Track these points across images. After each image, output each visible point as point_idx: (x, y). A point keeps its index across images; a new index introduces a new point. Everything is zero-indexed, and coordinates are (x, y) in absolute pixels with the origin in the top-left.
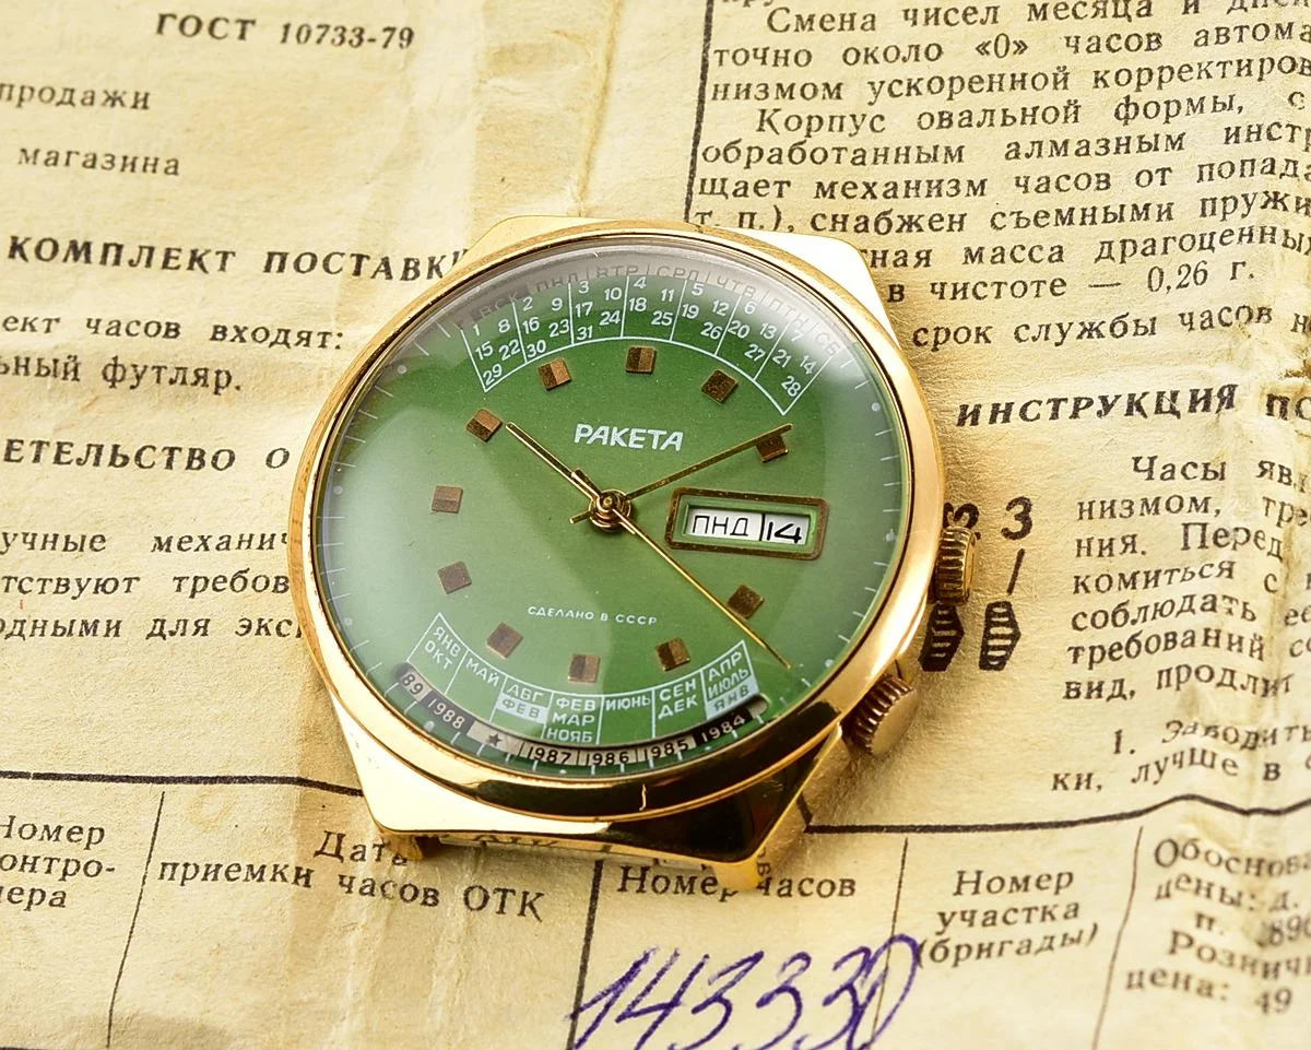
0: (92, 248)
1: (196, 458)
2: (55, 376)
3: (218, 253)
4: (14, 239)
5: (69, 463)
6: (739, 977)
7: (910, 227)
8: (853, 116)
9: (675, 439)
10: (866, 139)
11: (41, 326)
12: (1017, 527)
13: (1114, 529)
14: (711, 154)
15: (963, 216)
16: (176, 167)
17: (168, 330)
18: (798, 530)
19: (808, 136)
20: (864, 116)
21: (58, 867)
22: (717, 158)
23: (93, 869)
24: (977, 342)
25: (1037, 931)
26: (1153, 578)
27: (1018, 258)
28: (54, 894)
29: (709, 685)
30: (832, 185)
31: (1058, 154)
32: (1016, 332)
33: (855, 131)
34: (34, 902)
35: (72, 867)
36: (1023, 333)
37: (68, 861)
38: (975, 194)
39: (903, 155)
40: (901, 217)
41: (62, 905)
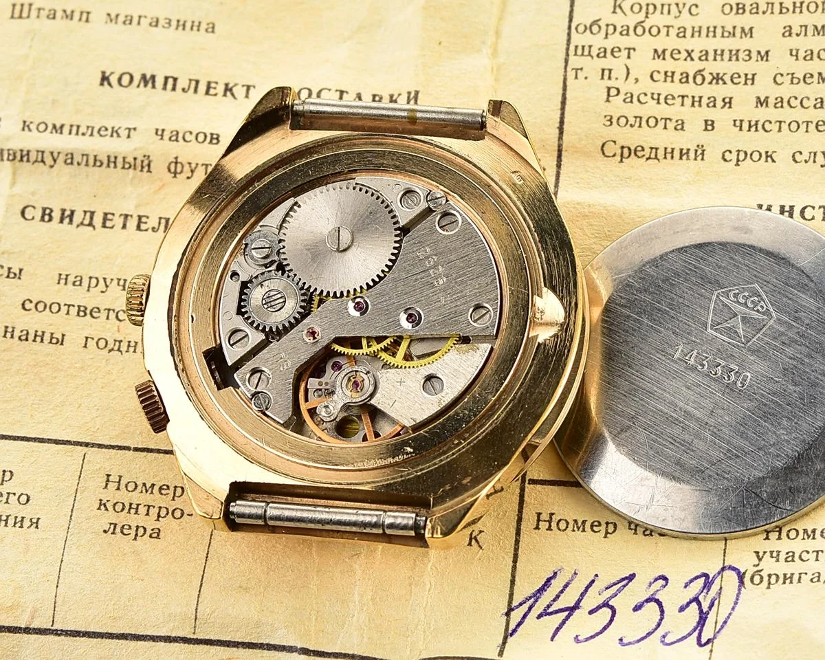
0: (157, 79)
2: (135, 169)
3: (243, 86)
4: (103, 73)
5: (146, 230)
6: (619, 591)
7: (717, 80)
8: (677, 5)
10: (686, 21)
11: (124, 133)
14: (581, 29)
15: (754, 75)
16: (213, 28)
17: (212, 139)
19: (647, 17)
20: (684, 4)
21: (154, 512)
22: (585, 31)
23: (178, 514)
24: (767, 161)
27: (793, 105)
28: (152, 530)
30: (664, 51)
31: (819, 34)
32: (793, 156)
33: (678, 14)
34: (139, 535)
35: (163, 512)
36: (798, 157)
37: (160, 508)
38: (762, 60)
39: (712, 32)
40: (711, 74)
41: (158, 537)
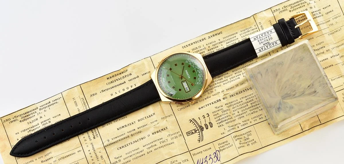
0: (124, 126)
1: (142, 139)
3: (134, 122)
4: (117, 129)
5: (133, 144)
6: (206, 159)
11: (124, 134)
12: (208, 116)
13: (216, 113)
17: (134, 130)
25: (227, 146)
26: (221, 116)
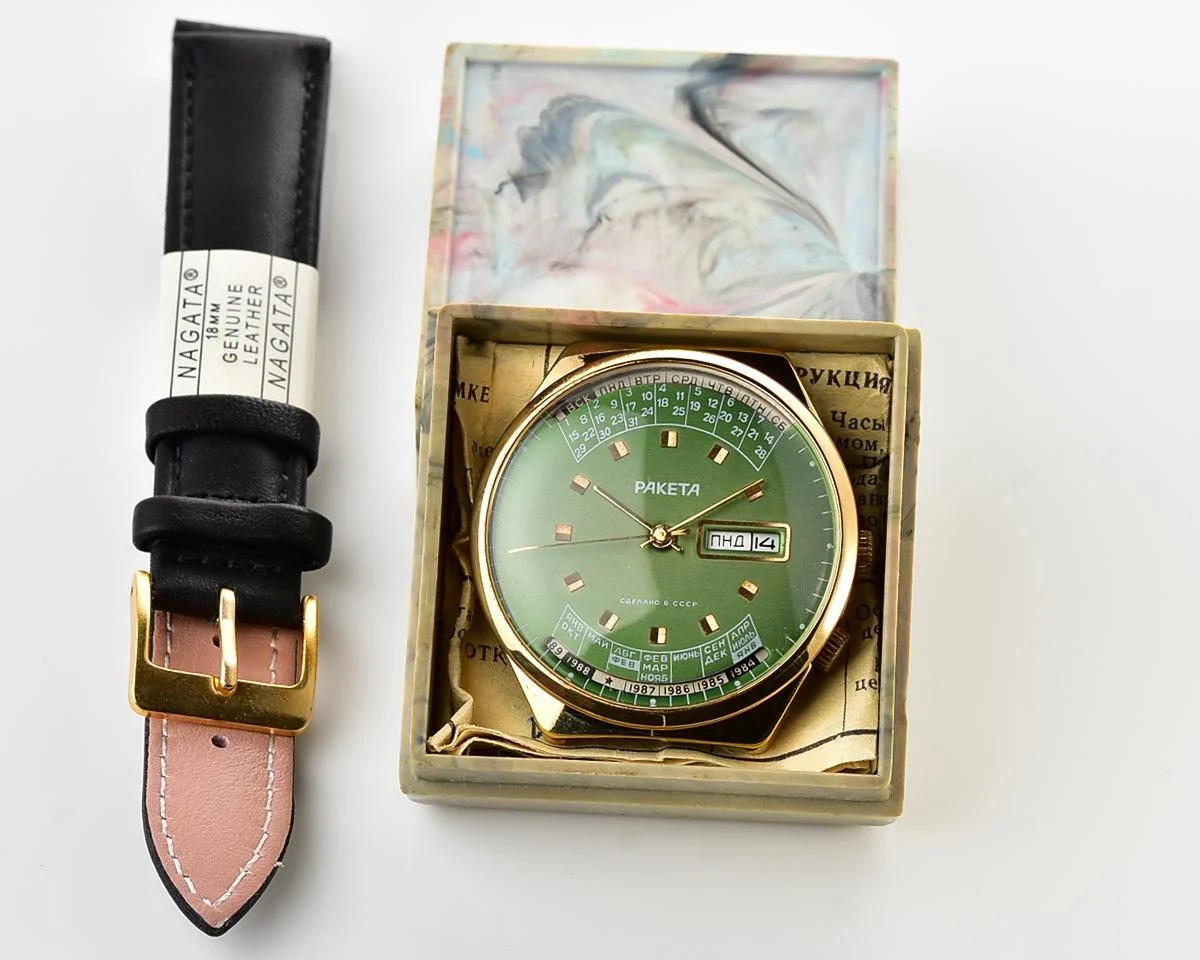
9: (695, 489)
18: (773, 541)
29: (733, 643)
